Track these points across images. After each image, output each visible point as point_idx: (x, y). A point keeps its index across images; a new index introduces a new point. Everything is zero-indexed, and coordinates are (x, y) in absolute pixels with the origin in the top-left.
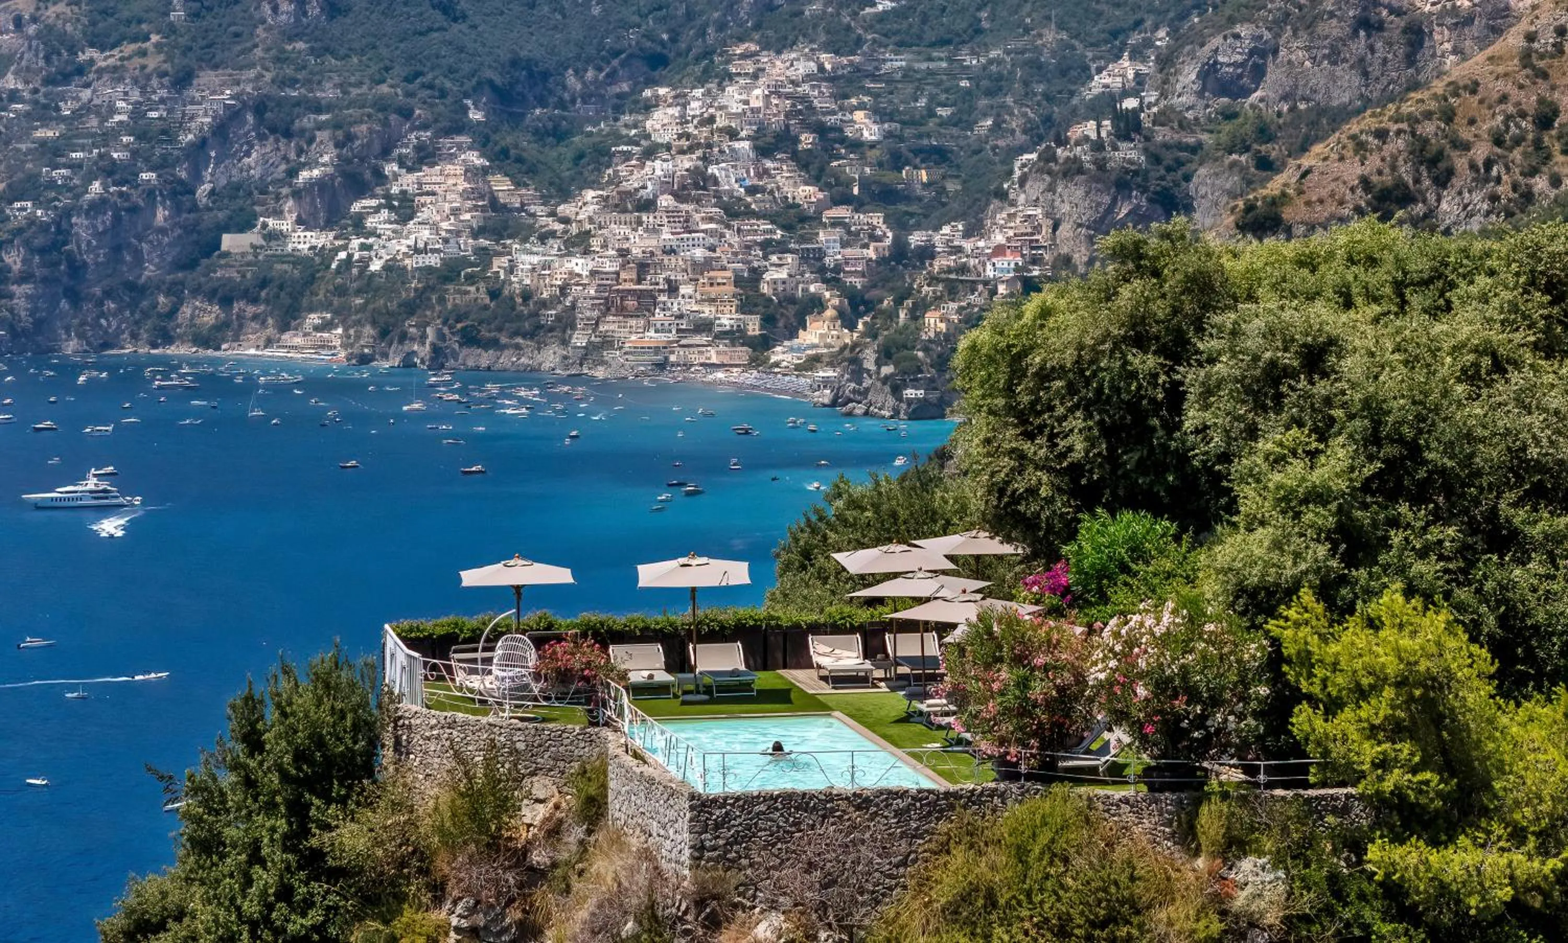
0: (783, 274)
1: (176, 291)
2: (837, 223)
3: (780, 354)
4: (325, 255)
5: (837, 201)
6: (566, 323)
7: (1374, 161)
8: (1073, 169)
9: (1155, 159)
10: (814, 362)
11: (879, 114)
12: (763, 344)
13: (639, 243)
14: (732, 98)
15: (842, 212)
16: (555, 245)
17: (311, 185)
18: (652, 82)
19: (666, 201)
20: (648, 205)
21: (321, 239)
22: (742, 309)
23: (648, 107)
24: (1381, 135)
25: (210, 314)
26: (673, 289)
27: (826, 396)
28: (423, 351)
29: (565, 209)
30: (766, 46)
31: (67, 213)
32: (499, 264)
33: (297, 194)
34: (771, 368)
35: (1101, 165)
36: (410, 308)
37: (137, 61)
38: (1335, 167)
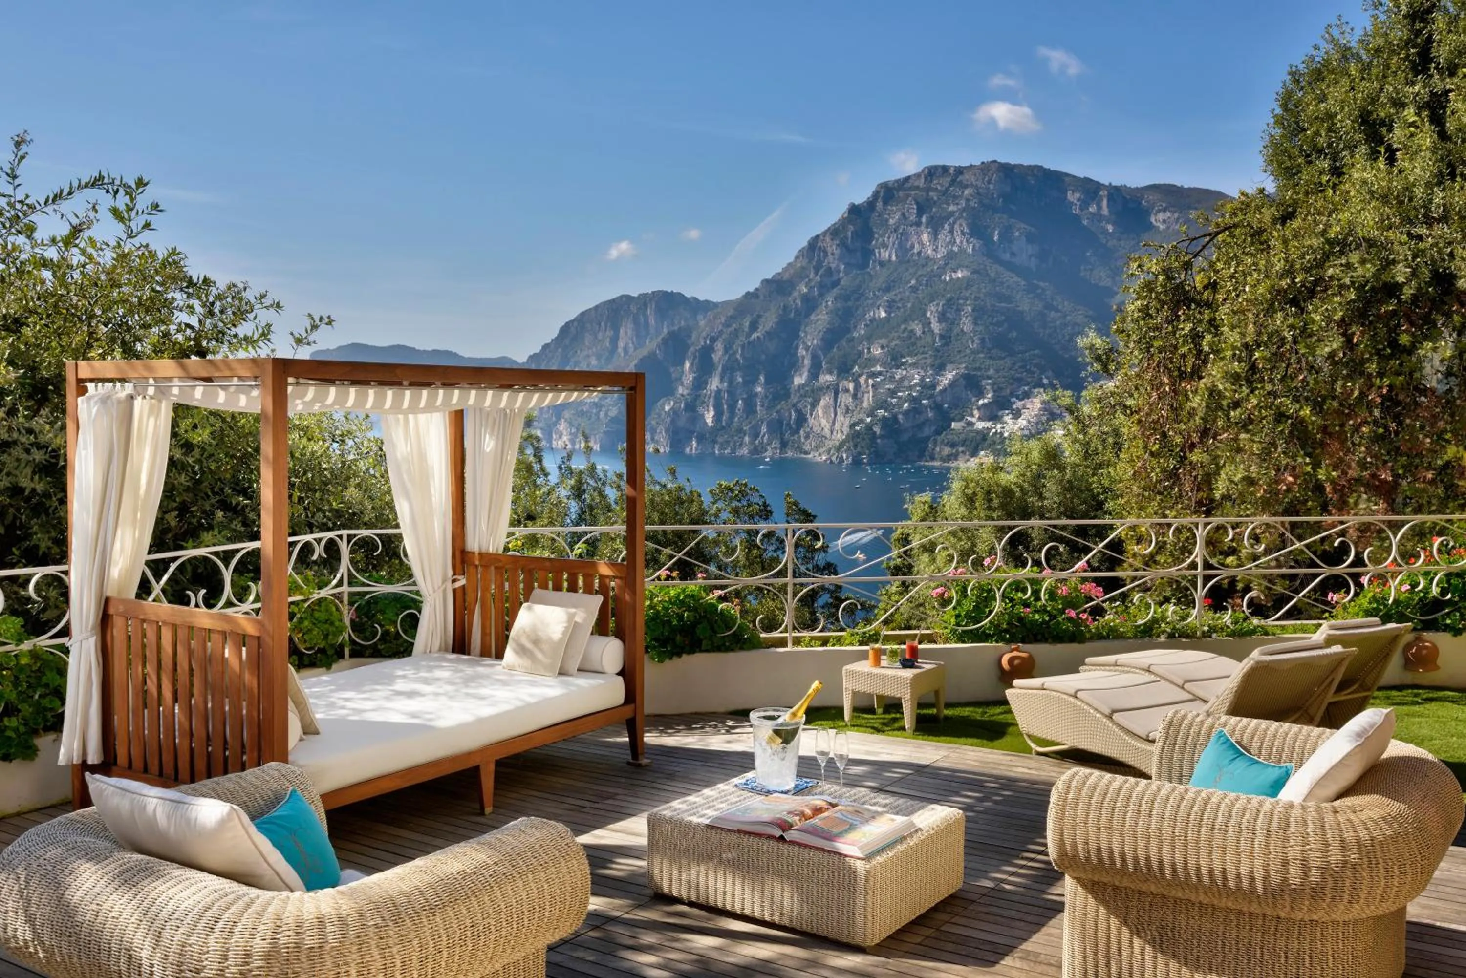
1: (935, 442)
4: (989, 429)
17: (984, 405)
21: (988, 424)
25: (947, 450)
31: (896, 414)
33: (979, 409)
37: (924, 361)
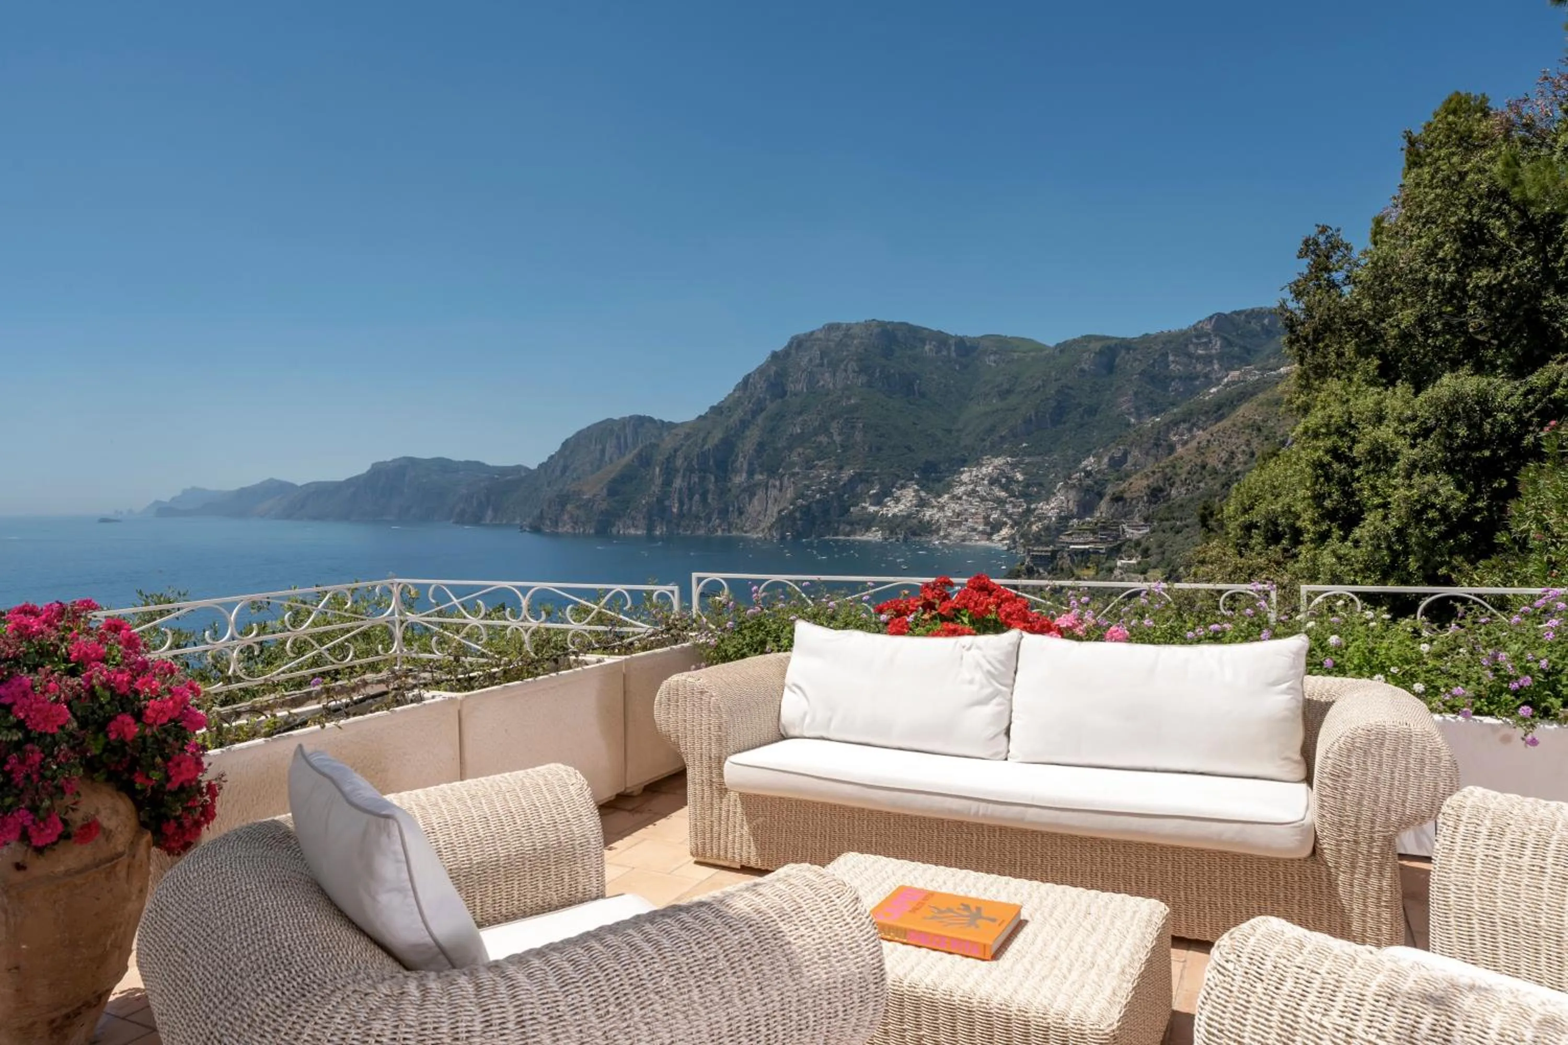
0: (996, 516)
1: (839, 522)
2: (1011, 502)
3: (995, 537)
4: (877, 512)
5: (1010, 496)
6: (939, 529)
7: (1151, 480)
8: (1074, 486)
9: (1096, 483)
10: (1004, 539)
11: (1023, 474)
12: (991, 534)
13: (958, 508)
14: (984, 470)
15: (1012, 499)
16: (936, 509)
17: (874, 494)
18: (963, 467)
19: (964, 497)
20: (960, 498)
21: (876, 509)
22: (985, 525)
23: (962, 473)
24: (1154, 472)
25: (848, 528)
26: (966, 520)
27: (1005, 548)
28: (901, 537)
29: (940, 500)
30: (993, 456)
31: (811, 503)
32: (920, 515)
33: (870, 497)
34: (992, 541)
35: (1080, 485)
36: (898, 526)
37: (829, 464)
38: (1139, 482)
